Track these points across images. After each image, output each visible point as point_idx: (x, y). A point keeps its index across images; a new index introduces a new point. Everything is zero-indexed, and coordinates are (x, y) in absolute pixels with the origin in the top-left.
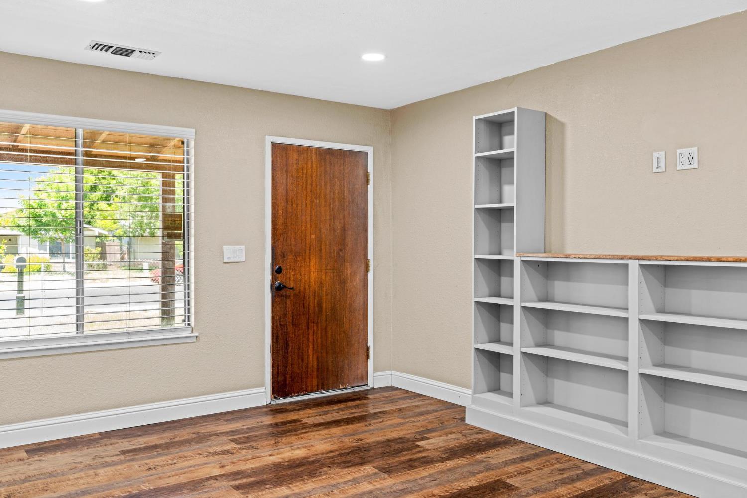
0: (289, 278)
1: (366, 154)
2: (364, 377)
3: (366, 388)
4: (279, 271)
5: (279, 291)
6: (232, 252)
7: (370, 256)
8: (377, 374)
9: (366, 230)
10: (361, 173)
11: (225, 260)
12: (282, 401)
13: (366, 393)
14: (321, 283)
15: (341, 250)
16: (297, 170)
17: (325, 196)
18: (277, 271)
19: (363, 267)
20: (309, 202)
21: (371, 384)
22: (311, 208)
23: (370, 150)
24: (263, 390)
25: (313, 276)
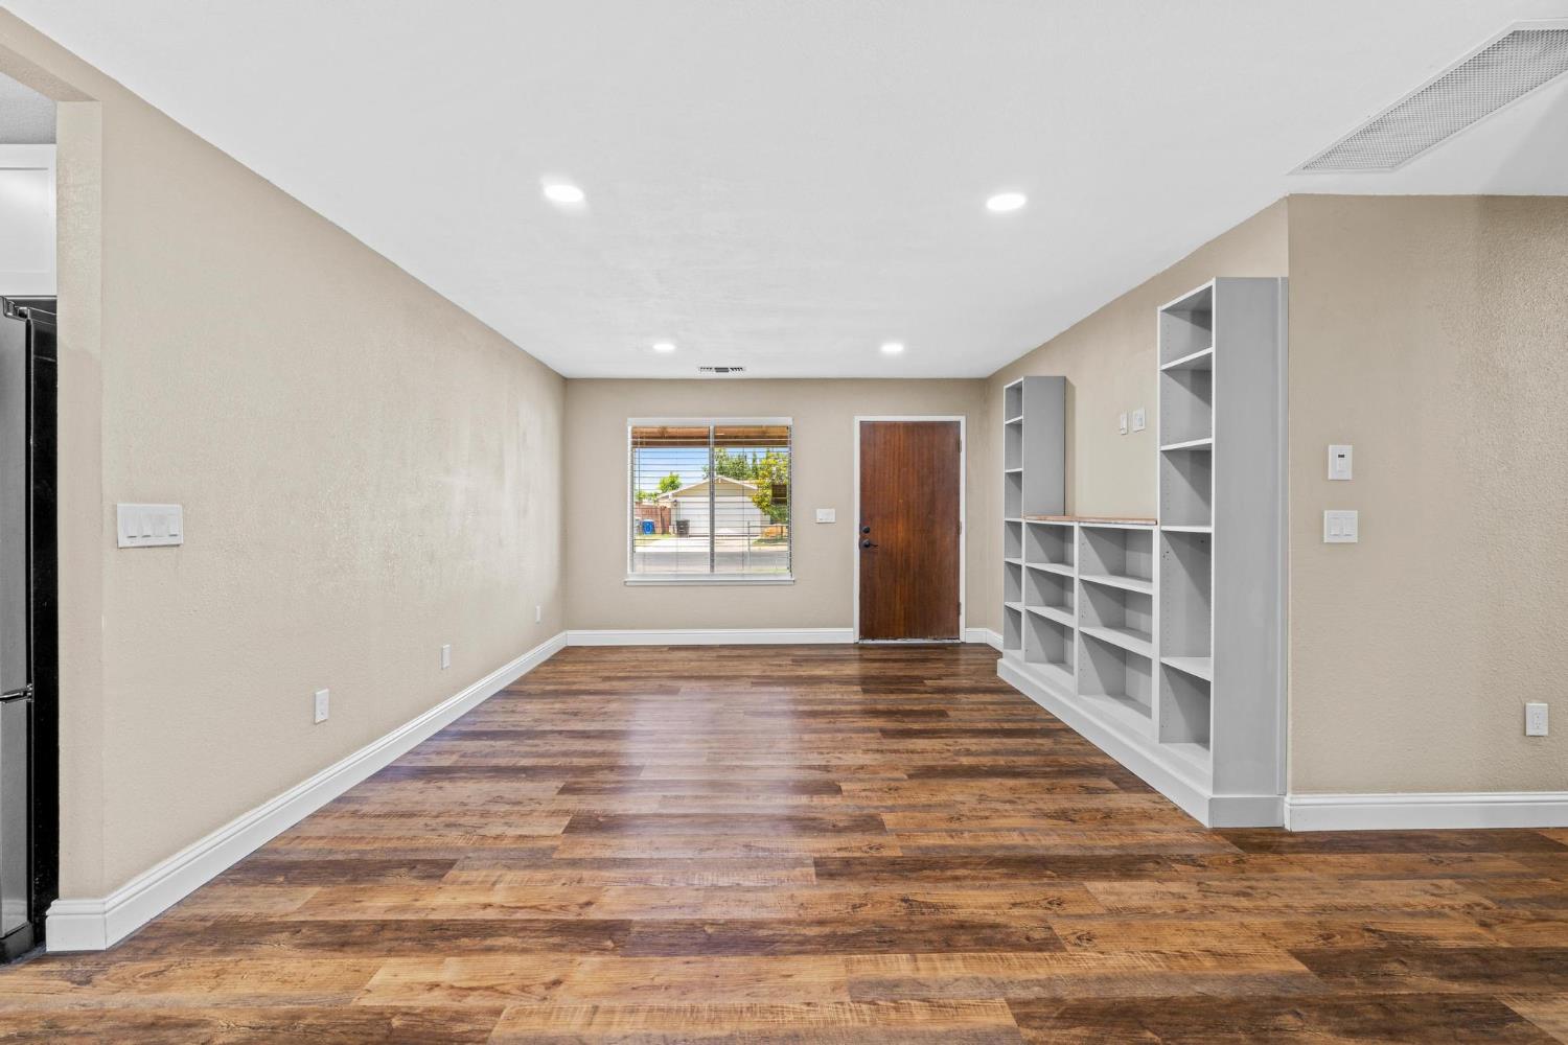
0: (877, 537)
1: (959, 423)
2: (955, 631)
3: (957, 641)
4: (867, 531)
5: (866, 547)
6: (823, 514)
7: (962, 518)
8: (968, 630)
9: (958, 494)
10: (952, 441)
11: (818, 521)
12: (870, 642)
13: (958, 644)
14: (909, 542)
15: (930, 513)
16: (885, 443)
17: (913, 465)
18: (864, 531)
19: (954, 529)
20: (896, 471)
21: (962, 639)
22: (899, 477)
23: (962, 420)
24: (851, 630)
25: (901, 535)
